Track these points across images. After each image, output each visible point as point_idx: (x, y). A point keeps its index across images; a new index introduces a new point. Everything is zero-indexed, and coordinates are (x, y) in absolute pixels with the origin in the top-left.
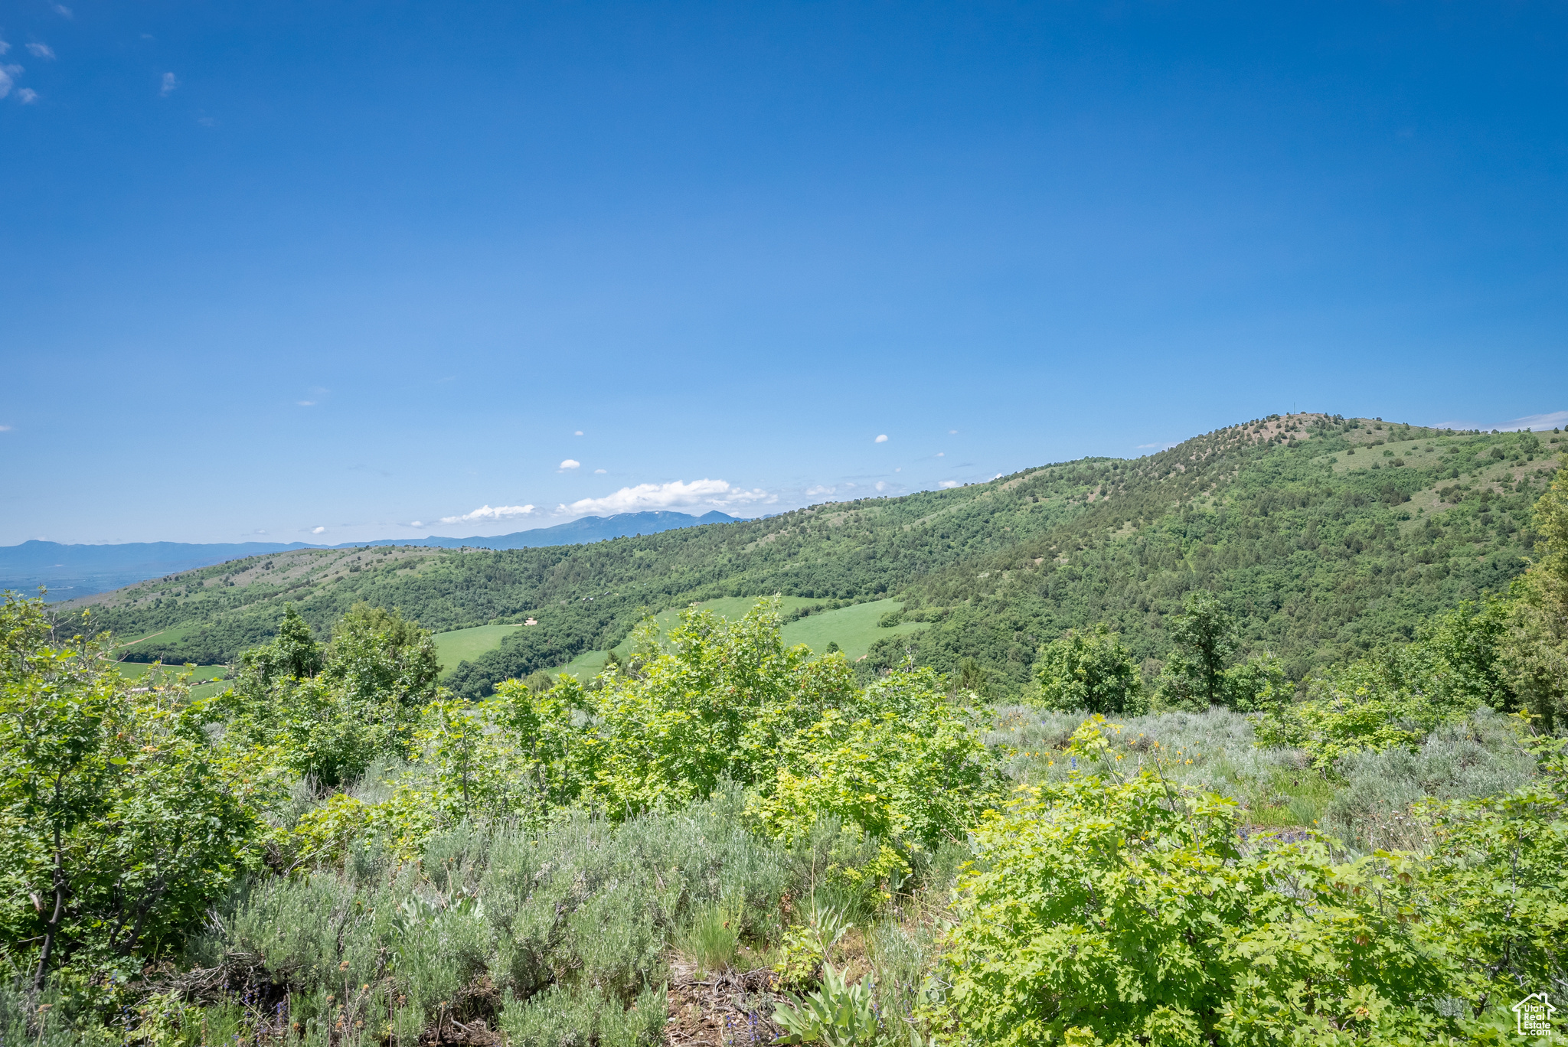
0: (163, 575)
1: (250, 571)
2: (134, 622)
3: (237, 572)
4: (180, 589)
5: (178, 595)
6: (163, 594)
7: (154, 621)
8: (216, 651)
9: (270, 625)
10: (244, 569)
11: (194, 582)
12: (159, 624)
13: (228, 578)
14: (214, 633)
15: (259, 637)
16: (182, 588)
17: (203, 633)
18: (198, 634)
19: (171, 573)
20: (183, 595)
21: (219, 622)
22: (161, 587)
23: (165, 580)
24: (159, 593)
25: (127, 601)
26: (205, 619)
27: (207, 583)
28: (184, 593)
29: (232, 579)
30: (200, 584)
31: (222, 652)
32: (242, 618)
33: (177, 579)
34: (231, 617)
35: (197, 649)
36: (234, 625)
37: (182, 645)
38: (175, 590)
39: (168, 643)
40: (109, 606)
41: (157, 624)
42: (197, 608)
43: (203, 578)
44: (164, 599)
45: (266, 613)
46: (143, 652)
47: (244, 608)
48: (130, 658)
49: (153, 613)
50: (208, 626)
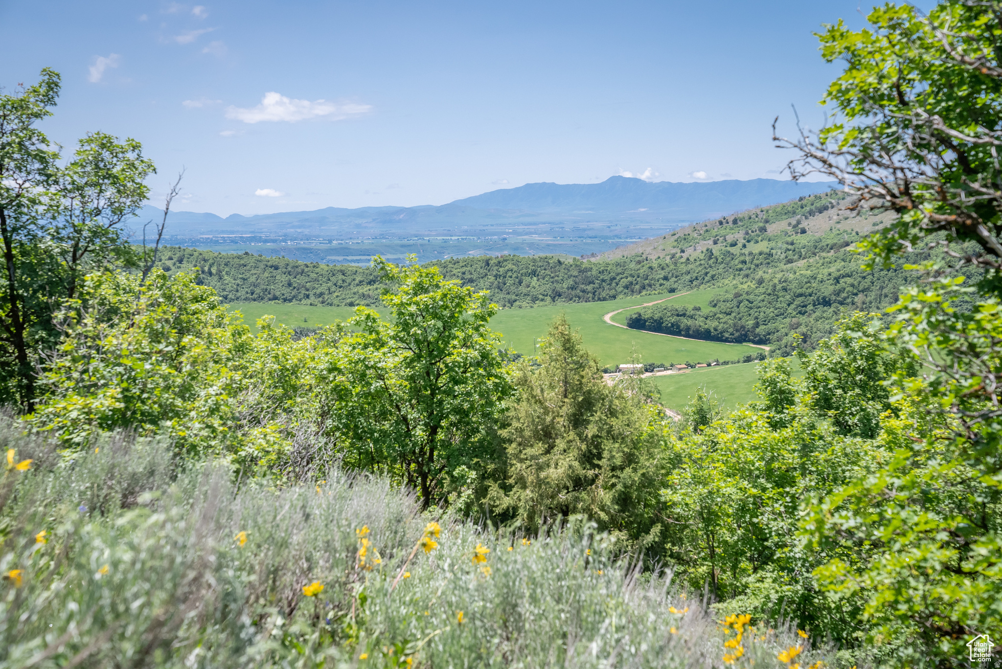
0: (718, 216)
1: (831, 212)
2: (666, 278)
3: (811, 213)
4: (737, 236)
5: (734, 245)
6: (715, 243)
7: (688, 277)
8: (751, 323)
9: (828, 290)
10: (822, 209)
11: (755, 227)
12: (693, 282)
13: (799, 222)
14: (751, 297)
15: (810, 307)
16: (739, 235)
17: (737, 295)
18: (730, 296)
19: (729, 213)
20: (740, 245)
21: (761, 282)
22: (714, 232)
23: (721, 223)
24: (711, 242)
25: (674, 251)
26: (747, 276)
27: (772, 229)
28: (742, 241)
29: (804, 224)
30: (763, 230)
31: (757, 325)
32: (791, 276)
33: (735, 222)
34: (779, 276)
35: (724, 318)
36: (779, 287)
37: (706, 310)
38: (730, 238)
39: (690, 307)
40: (653, 257)
41: (691, 281)
42: (744, 262)
43: (767, 221)
44: (716, 250)
45: (826, 271)
46: (656, 317)
47: (802, 263)
48: (637, 323)
49: (690, 266)
50: (745, 286)
